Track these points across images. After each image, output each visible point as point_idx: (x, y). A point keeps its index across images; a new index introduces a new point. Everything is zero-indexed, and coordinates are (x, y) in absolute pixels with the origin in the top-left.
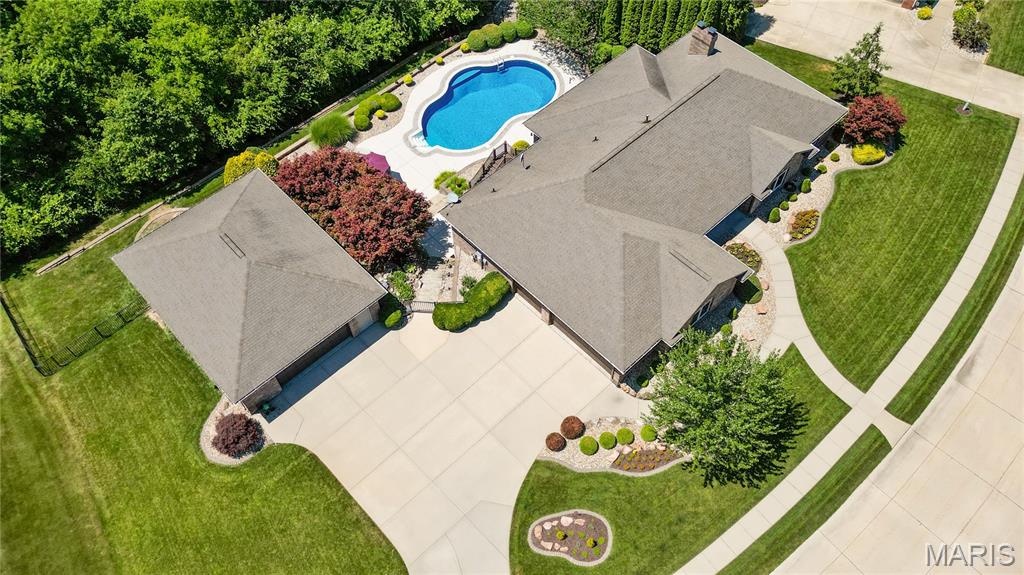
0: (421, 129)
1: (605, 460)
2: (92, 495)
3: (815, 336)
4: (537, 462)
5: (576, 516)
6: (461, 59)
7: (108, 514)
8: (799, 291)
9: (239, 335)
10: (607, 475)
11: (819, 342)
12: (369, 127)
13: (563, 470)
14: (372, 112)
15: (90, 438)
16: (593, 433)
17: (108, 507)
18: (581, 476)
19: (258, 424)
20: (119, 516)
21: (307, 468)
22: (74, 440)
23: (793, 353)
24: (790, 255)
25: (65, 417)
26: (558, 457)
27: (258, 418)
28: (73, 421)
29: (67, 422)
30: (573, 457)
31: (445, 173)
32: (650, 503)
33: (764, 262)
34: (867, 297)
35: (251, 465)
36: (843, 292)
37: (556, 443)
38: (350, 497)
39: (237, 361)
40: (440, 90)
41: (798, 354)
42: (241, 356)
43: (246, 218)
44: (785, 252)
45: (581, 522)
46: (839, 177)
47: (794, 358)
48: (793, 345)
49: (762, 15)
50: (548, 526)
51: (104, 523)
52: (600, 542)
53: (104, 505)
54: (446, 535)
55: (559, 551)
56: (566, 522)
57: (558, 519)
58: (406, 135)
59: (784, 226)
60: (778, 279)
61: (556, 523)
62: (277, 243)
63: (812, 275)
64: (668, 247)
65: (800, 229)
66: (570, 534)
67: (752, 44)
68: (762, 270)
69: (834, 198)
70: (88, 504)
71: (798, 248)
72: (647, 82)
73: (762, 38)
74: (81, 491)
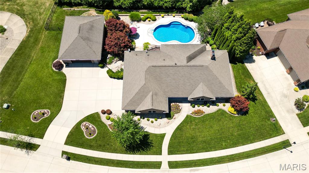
0: (154, 29)
1: (108, 123)
2: (33, 57)
3: (172, 136)
4: (97, 112)
5: (93, 127)
6: (180, 18)
7: (32, 62)
8: (180, 125)
9: (67, 48)
10: (105, 125)
11: (171, 138)
12: (144, 21)
13: (100, 118)
14: (148, 18)
15: (42, 47)
16: (112, 116)
17: (34, 61)
18: (101, 121)
19: (63, 66)
20: (33, 64)
21: (63, 81)
22: (39, 46)
23: (163, 135)
24: (187, 116)
25: (42, 40)
26: (101, 115)
27: (65, 65)
28: (42, 42)
29: (41, 41)
30: (104, 117)
31: (148, 43)
32: (107, 137)
33: (180, 113)
34: (192, 139)
35: (56, 72)
36: (189, 132)
37: (104, 112)
38: (64, 91)
39: (64, 52)
40: (167, 23)
41: (164, 136)
42: (65, 52)
43: (89, 26)
44: (187, 115)
45: (93, 129)
46: (220, 110)
47: (163, 136)
48: (165, 134)
49: (254, 58)
50: (87, 124)
51: (30, 63)
52: (92, 135)
53: (33, 60)
54: (71, 111)
55: (84, 131)
56: (90, 126)
57: (90, 125)
58: (150, 28)
59: (193, 110)
60: (178, 119)
61: (89, 125)
62: (89, 35)
63: (187, 124)
64: (152, 93)
65: (196, 113)
66: (89, 129)
67: (242, 64)
68: (177, 114)
69: (212, 113)
70: (31, 58)
71: (191, 116)
72: (188, 55)
73: (246, 64)
74: (32, 55)
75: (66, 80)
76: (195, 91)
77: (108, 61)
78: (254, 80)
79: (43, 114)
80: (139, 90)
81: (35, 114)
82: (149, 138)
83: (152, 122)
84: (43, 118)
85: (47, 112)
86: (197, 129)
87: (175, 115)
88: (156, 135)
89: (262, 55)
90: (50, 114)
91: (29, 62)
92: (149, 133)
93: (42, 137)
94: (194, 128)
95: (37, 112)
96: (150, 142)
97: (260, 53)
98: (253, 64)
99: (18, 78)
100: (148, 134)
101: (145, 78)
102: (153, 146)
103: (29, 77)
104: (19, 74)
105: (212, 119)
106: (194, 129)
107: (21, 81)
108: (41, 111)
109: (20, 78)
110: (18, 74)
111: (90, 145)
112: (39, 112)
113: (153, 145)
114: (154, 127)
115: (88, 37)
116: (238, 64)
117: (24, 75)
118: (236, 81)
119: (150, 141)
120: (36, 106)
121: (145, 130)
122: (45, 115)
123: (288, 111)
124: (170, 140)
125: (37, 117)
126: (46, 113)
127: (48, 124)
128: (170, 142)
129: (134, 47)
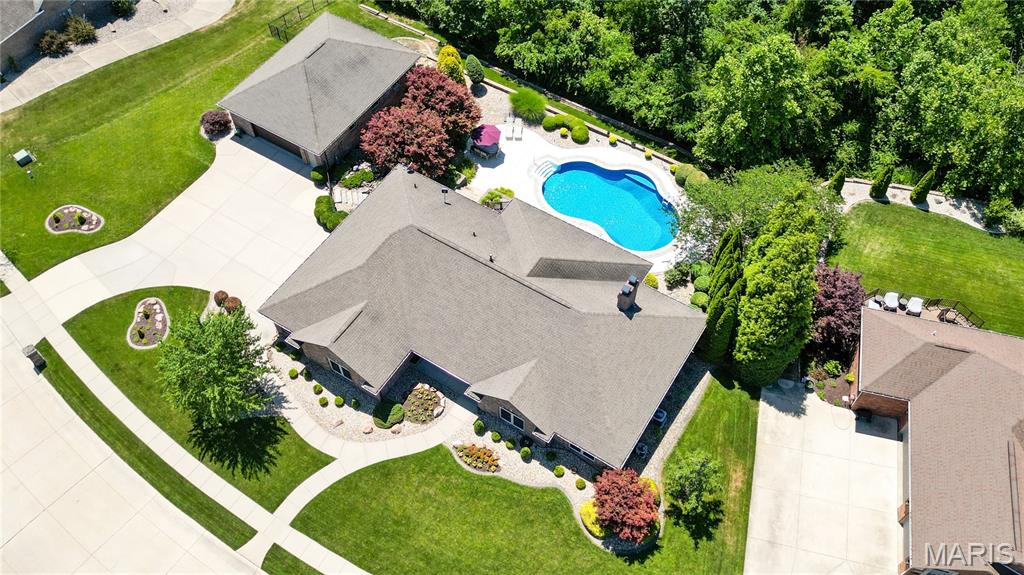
0: (559, 163)
2: (185, 80)
3: (346, 478)
4: (209, 292)
5: (164, 321)
7: (171, 91)
8: (395, 461)
9: (256, 83)
11: (339, 482)
13: (202, 307)
14: (564, 125)
15: (225, 68)
19: (229, 133)
20: (170, 96)
22: (223, 61)
23: (325, 459)
24: (438, 449)
25: (240, 51)
26: (211, 303)
27: (233, 132)
28: (238, 56)
29: (236, 54)
31: (512, 191)
33: (424, 426)
34: (398, 523)
35: (200, 141)
36: (399, 500)
37: (221, 299)
39: (241, 91)
41: (325, 464)
42: (245, 90)
43: (353, 55)
44: (441, 445)
45: (159, 326)
46: (556, 491)
47: (321, 460)
48: (333, 459)
49: (805, 402)
50: (157, 307)
51: (166, 91)
52: (144, 341)
53: (178, 88)
54: (151, 252)
55: (137, 317)
56: (159, 317)
57: (162, 312)
58: (548, 156)
59: (471, 439)
60: (408, 440)
61: (158, 311)
62: (334, 76)
63: (417, 470)
64: (365, 307)
65: (470, 453)
66: (149, 320)
67: (752, 398)
68: (413, 425)
69: (522, 487)
70: (178, 81)
71: (447, 455)
72: (553, 257)
73: (762, 405)
74: (187, 75)
75: (207, 168)
76: (502, 374)
77: (347, 177)
78: (751, 470)
79: (82, 221)
81: (66, 211)
82: (277, 441)
83: (325, 404)
84: (76, 231)
85: (94, 223)
86: (435, 504)
87: (405, 422)
88: (303, 446)
89: (850, 407)
90: (99, 229)
91: (164, 87)
92: (291, 428)
93: (32, 274)
94: (430, 497)
95: (72, 210)
96: (271, 456)
97: (845, 398)
98: (789, 419)
99: (108, 110)
100: (285, 429)
101: (376, 252)
102: (267, 471)
103: (132, 120)
104: (121, 101)
105: (505, 504)
106: (426, 496)
107: (109, 120)
108: (83, 212)
109: (113, 113)
110: (116, 101)
111: (117, 365)
112: (78, 211)
113: (272, 469)
114: (318, 420)
115: (326, 81)
116: (737, 390)
117: (127, 110)
118: (683, 436)
119: (272, 452)
120: (85, 195)
121: (285, 413)
122: (85, 227)
124: (330, 487)
125: (62, 220)
126: (90, 223)
127: (71, 252)
128: (325, 491)
129: (458, 182)
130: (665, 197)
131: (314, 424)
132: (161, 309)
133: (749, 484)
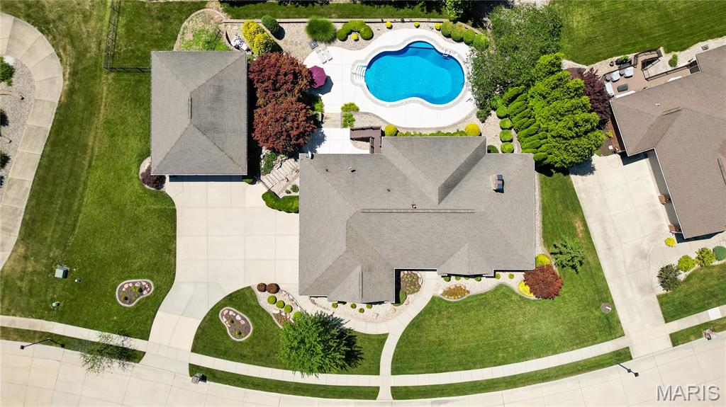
0: (367, 64)
1: (273, 310)
2: (93, 149)
3: (400, 339)
4: (250, 287)
5: (243, 318)
6: (430, 32)
7: (93, 163)
8: (417, 318)
9: (168, 150)
10: (268, 315)
11: (399, 342)
12: (344, 39)
13: (255, 298)
14: (352, 32)
15: (107, 122)
16: (279, 296)
17: (96, 160)
18: (259, 306)
19: (165, 179)
20: (96, 168)
21: (169, 215)
22: (101, 117)
23: (384, 337)
24: (434, 300)
25: (104, 100)
26: (259, 294)
28: (105, 105)
29: (103, 104)
30: (263, 298)
31: (353, 104)
32: (272, 339)
33: (419, 293)
34: (440, 345)
35: (152, 194)
36: (434, 332)
37: (263, 288)
38: (175, 239)
39: (162, 159)
41: (385, 339)
43: (211, 91)
44: (433, 297)
45: (243, 322)
46: (501, 286)
47: (382, 339)
48: (387, 334)
49: (593, 163)
50: (231, 313)
51: (90, 166)
52: (243, 335)
53: (95, 158)
54: (196, 283)
55: (227, 325)
56: (238, 318)
57: (237, 314)
58: (357, 61)
59: (446, 285)
60: (415, 304)
61: (234, 315)
62: (214, 116)
63: (431, 316)
64: (362, 269)
65: (449, 292)
66: (235, 323)
67: (565, 175)
68: (413, 295)
69: (485, 293)
70: (89, 151)
71: (440, 299)
72: (443, 182)
73: (573, 177)
74: (90, 143)
75: (175, 211)
76: (452, 257)
77: (262, 167)
78: (583, 217)
79: (141, 290)
80: (334, 263)
81: (124, 290)
82: (354, 343)
83: (362, 311)
84: (141, 297)
85: (147, 286)
86: (451, 326)
87: (408, 296)
88: (368, 337)
89: (615, 152)
90: (153, 289)
91: (86, 164)
92: (355, 332)
93: (145, 336)
94: (445, 325)
95: (126, 286)
96: (357, 351)
97: (611, 147)
98: (589, 177)
99: (71, 205)
100: (353, 334)
101: (347, 237)
102: (362, 359)
103: (93, 202)
104: (71, 194)
105: (482, 307)
106: (444, 325)
107: (79, 211)
108: (134, 283)
109: (76, 204)
110: (69, 195)
111: (241, 355)
112: (131, 285)
113: (362, 356)
114: (365, 320)
115: (213, 124)
116: (555, 175)
117: (82, 197)
118: (543, 218)
119: (356, 349)
120: (123, 272)
121: (347, 326)
122: (145, 292)
123: (641, 289)
124: (397, 347)
125: (128, 296)
126: (146, 288)
127: (152, 310)
128: (395, 351)
129: (320, 120)
130: (443, 52)
131: (364, 323)
132: (234, 312)
133: (585, 225)
